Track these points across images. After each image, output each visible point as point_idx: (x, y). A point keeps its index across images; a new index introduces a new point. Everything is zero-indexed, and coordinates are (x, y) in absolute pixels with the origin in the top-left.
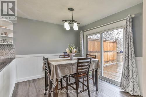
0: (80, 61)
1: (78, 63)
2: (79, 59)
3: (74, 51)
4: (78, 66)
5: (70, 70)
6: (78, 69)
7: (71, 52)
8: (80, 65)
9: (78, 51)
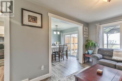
0: (60, 46)
1: (59, 47)
2: (59, 46)
3: (58, 43)
4: (59, 48)
5: (56, 49)
6: (59, 49)
7: (57, 43)
8: (60, 48)
9: (59, 43)
